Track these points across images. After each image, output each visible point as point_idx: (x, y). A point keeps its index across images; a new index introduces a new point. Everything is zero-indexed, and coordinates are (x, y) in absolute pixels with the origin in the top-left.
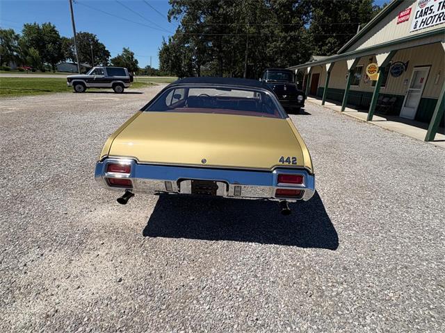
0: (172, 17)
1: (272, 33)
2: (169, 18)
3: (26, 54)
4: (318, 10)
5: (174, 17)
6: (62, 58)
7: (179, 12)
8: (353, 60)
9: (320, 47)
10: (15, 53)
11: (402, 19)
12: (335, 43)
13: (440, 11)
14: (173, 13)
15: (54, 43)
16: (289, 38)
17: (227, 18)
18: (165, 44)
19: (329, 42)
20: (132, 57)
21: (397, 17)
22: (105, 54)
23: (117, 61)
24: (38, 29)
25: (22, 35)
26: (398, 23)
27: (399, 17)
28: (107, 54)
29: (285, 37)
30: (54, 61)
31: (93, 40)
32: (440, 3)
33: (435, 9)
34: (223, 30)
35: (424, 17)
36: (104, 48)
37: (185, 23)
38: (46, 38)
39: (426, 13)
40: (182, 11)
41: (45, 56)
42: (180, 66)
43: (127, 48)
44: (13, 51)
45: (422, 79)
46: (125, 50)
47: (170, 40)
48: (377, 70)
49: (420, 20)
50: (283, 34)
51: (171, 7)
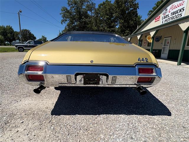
0: (63, 23)
1: (104, 28)
4: (121, 20)
6: (14, 40)
7: (66, 21)
8: (140, 36)
9: (123, 34)
11: (157, 20)
12: (129, 32)
13: (172, 16)
14: (63, 21)
15: (11, 33)
16: (111, 30)
17: (85, 23)
18: (60, 33)
19: (127, 32)
20: (46, 39)
21: (155, 20)
24: (4, 28)
26: (155, 22)
27: (156, 20)
28: (35, 38)
29: (109, 30)
30: (10, 41)
31: (29, 32)
32: (171, 13)
33: (170, 15)
34: (84, 28)
35: (166, 19)
36: (34, 35)
37: (68, 25)
38: (7, 31)
39: (166, 17)
40: (67, 20)
41: (7, 39)
43: (43, 36)
45: (168, 42)
46: (43, 37)
47: (62, 32)
48: (151, 38)
49: (164, 20)
50: (108, 29)
51: (62, 18)
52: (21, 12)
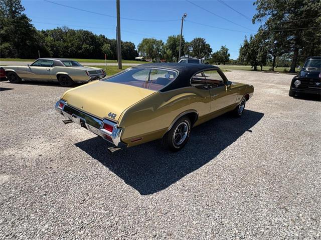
0: (256, 20)
2: (254, 21)
3: (165, 53)
5: (259, 20)
6: (183, 54)
7: (262, 15)
10: (160, 53)
14: (258, 17)
18: (246, 41)
20: (227, 52)
22: (209, 51)
23: (215, 56)
24: (175, 38)
25: (166, 42)
34: (305, 25)
36: (209, 47)
38: (177, 43)
40: (265, 14)
41: (175, 54)
42: (255, 58)
44: (159, 51)
46: (223, 48)
47: (251, 38)
51: (257, 12)
52: (185, 16)
